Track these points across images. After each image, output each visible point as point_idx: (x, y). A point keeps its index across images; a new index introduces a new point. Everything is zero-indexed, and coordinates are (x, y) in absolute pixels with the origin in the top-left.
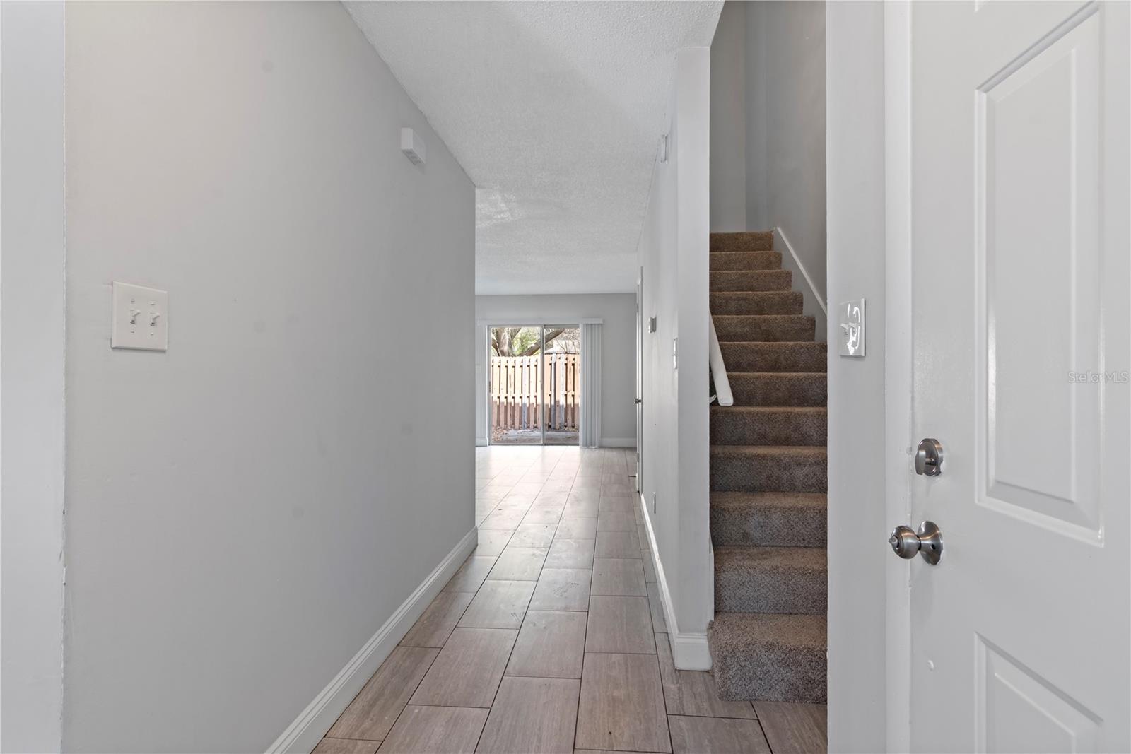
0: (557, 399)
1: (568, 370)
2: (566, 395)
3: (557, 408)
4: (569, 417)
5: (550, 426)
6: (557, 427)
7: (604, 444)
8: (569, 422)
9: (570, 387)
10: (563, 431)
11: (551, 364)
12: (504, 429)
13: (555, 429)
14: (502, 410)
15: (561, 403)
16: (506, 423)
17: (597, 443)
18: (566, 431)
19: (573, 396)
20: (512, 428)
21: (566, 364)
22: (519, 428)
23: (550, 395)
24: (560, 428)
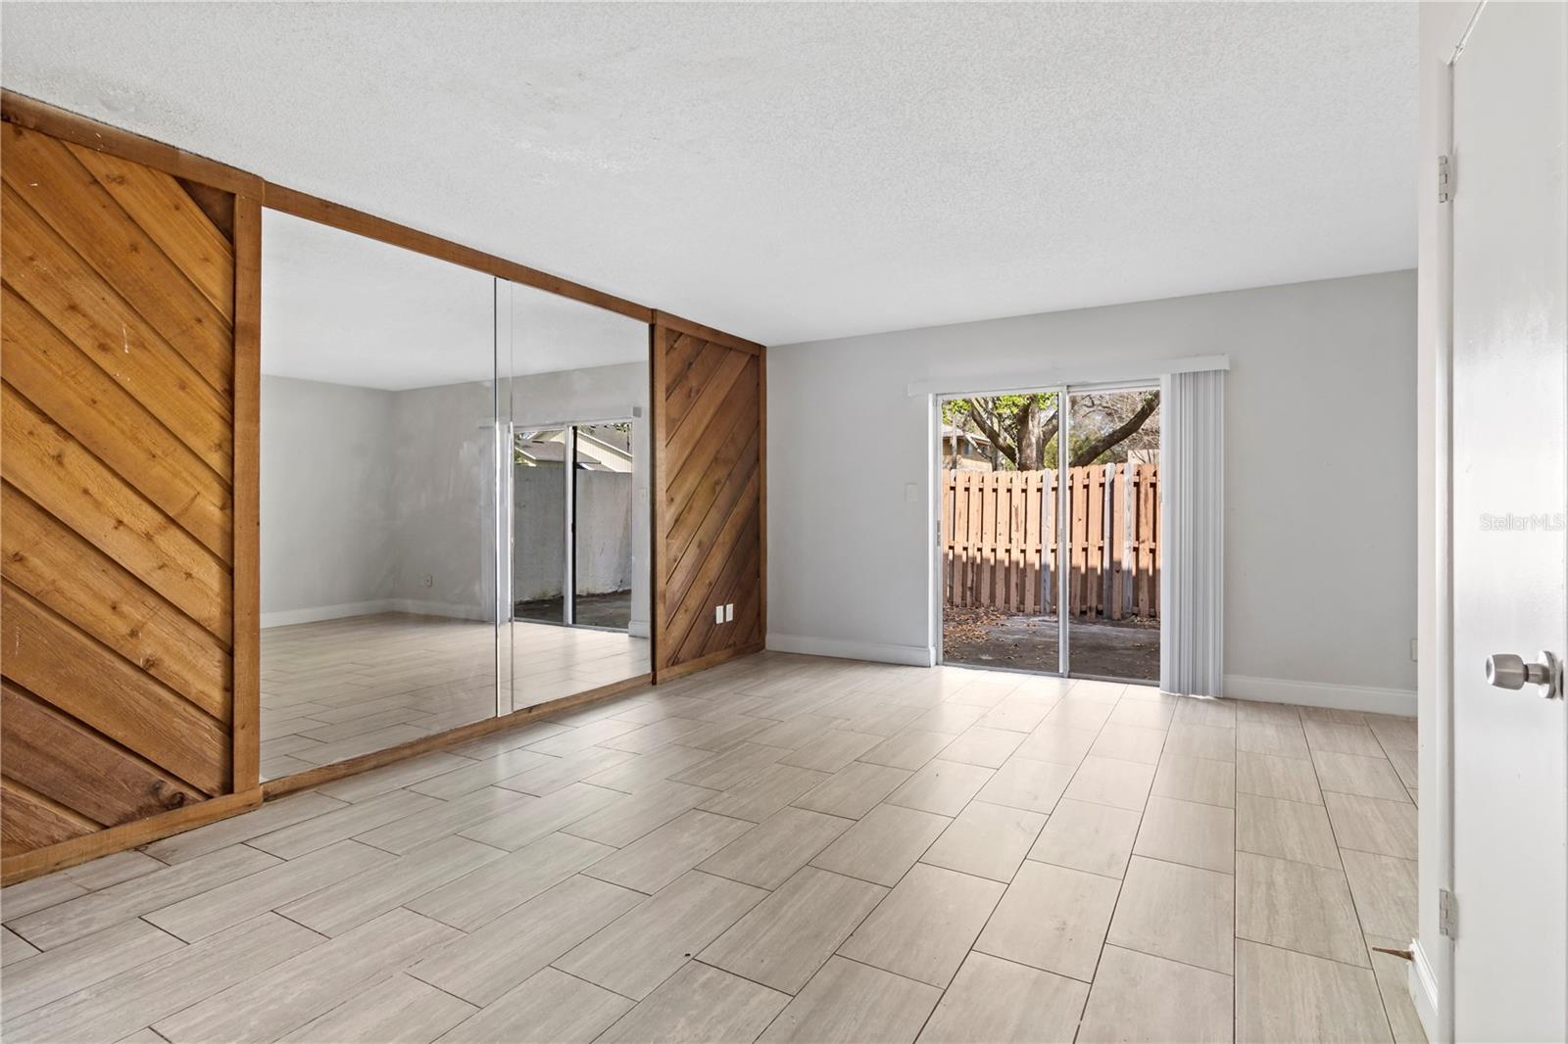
0: (1116, 557)
1: (1142, 496)
2: (1136, 550)
3: (1117, 577)
4: (1144, 596)
5: (1099, 613)
6: (1117, 615)
7: (1233, 693)
8: (1144, 605)
9: (1146, 532)
10: (1127, 626)
11: (1102, 485)
12: (1003, 613)
13: (1110, 618)
14: (1000, 575)
15: (1125, 566)
16: (1007, 601)
17: (1211, 689)
18: (1135, 626)
19: (1153, 551)
20: (1019, 610)
21: (1137, 485)
22: (1035, 614)
23: (1101, 549)
24: (1123, 617)
